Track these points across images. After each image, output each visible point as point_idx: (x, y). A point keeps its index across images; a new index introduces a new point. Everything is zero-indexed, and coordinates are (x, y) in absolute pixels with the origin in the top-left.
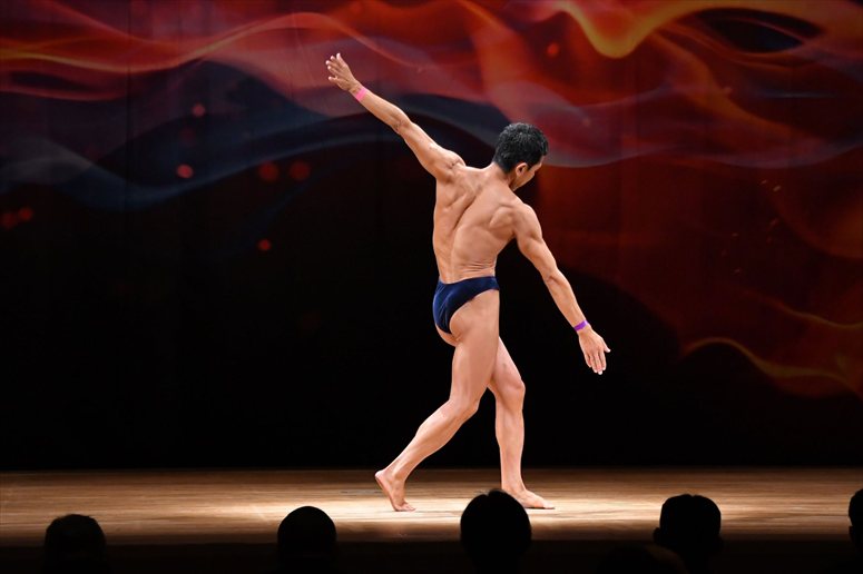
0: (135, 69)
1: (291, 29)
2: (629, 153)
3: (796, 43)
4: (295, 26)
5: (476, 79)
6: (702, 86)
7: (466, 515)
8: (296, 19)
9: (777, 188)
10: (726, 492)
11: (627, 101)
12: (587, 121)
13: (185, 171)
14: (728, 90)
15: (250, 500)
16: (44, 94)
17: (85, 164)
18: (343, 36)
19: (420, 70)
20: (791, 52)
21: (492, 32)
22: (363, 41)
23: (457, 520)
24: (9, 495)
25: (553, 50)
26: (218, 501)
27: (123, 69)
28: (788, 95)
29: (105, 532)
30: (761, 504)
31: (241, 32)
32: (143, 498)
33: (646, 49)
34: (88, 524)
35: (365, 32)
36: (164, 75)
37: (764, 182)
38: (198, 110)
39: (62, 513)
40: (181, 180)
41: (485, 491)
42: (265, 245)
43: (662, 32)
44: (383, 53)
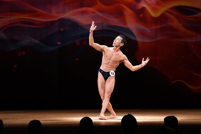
0: (48, 20)
1: (83, 11)
2: (159, 38)
3: (197, 13)
4: (84, 10)
5: (124, 22)
6: (176, 23)
7: (122, 120)
8: (84, 9)
9: (193, 46)
10: (180, 114)
11: (159, 27)
12: (149, 32)
13: (59, 43)
14: (181, 24)
15: (74, 116)
16: (28, 26)
17: (37, 42)
18: (94, 13)
19: (112, 20)
20: (195, 15)
21: (128, 12)
22: (99, 14)
23: (120, 121)
24: (21, 115)
25: (141, 15)
26: (67, 117)
27: (45, 20)
28: (195, 25)
29: (42, 124)
30: (188, 117)
31: (72, 12)
32: (50, 116)
33: (163, 15)
34: (38, 122)
35: (99, 12)
36: (54, 21)
37: (190, 45)
38: (62, 29)
39: (32, 120)
40: (58, 45)
41: (127, 114)
42: (77, 60)
43: (166, 11)
44: (103, 16)
